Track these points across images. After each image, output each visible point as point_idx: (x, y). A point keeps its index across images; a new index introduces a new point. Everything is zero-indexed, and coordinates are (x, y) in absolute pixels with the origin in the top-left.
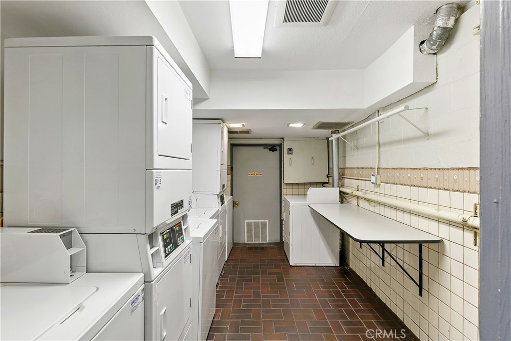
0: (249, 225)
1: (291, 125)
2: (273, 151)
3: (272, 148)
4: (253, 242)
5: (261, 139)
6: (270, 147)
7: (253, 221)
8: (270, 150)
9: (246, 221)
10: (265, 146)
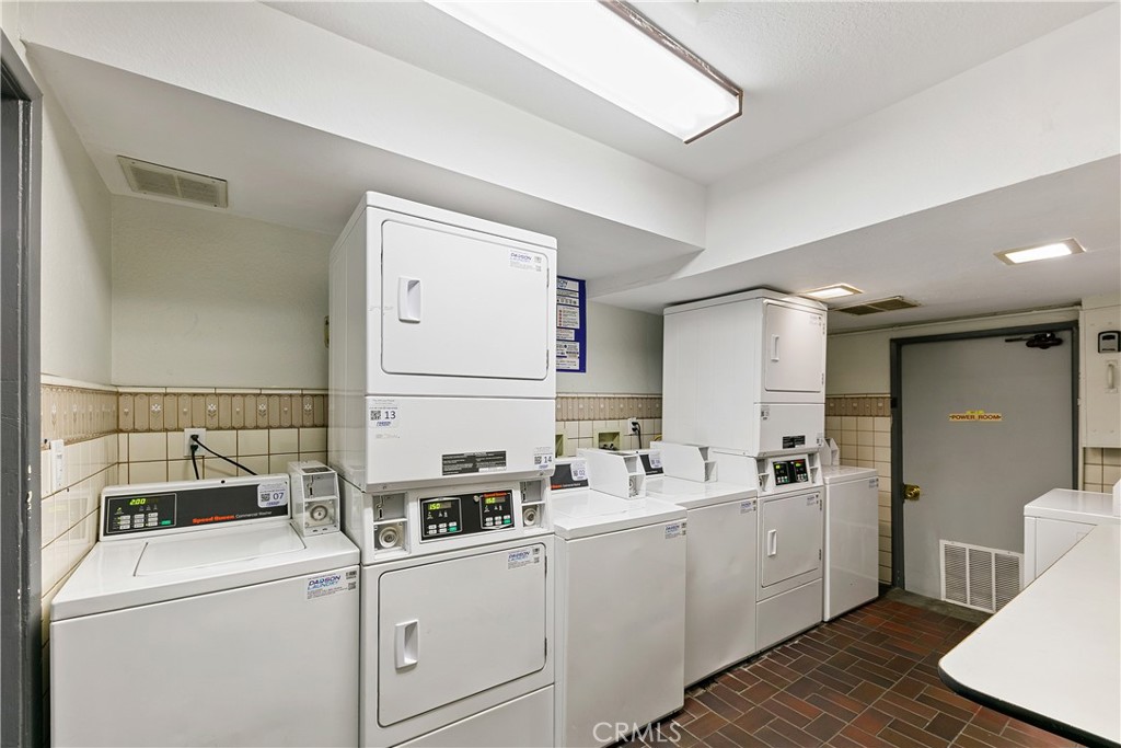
0: (951, 554)
1: (1016, 257)
2: (1045, 347)
3: (1043, 338)
4: (968, 605)
5: (995, 314)
6: (1028, 336)
7: (968, 547)
8: (1030, 344)
9: (943, 543)
10: (1011, 334)
